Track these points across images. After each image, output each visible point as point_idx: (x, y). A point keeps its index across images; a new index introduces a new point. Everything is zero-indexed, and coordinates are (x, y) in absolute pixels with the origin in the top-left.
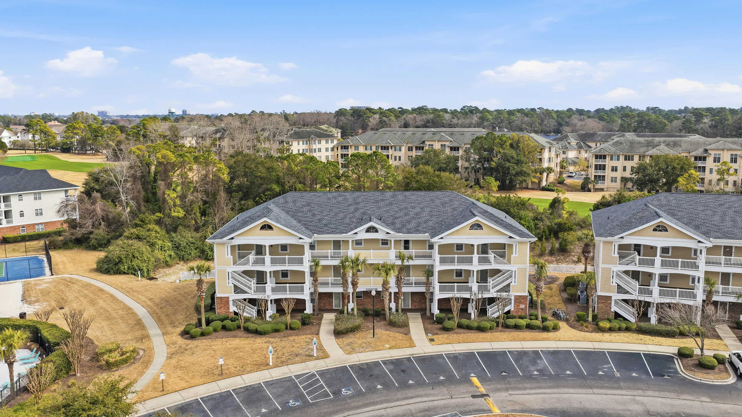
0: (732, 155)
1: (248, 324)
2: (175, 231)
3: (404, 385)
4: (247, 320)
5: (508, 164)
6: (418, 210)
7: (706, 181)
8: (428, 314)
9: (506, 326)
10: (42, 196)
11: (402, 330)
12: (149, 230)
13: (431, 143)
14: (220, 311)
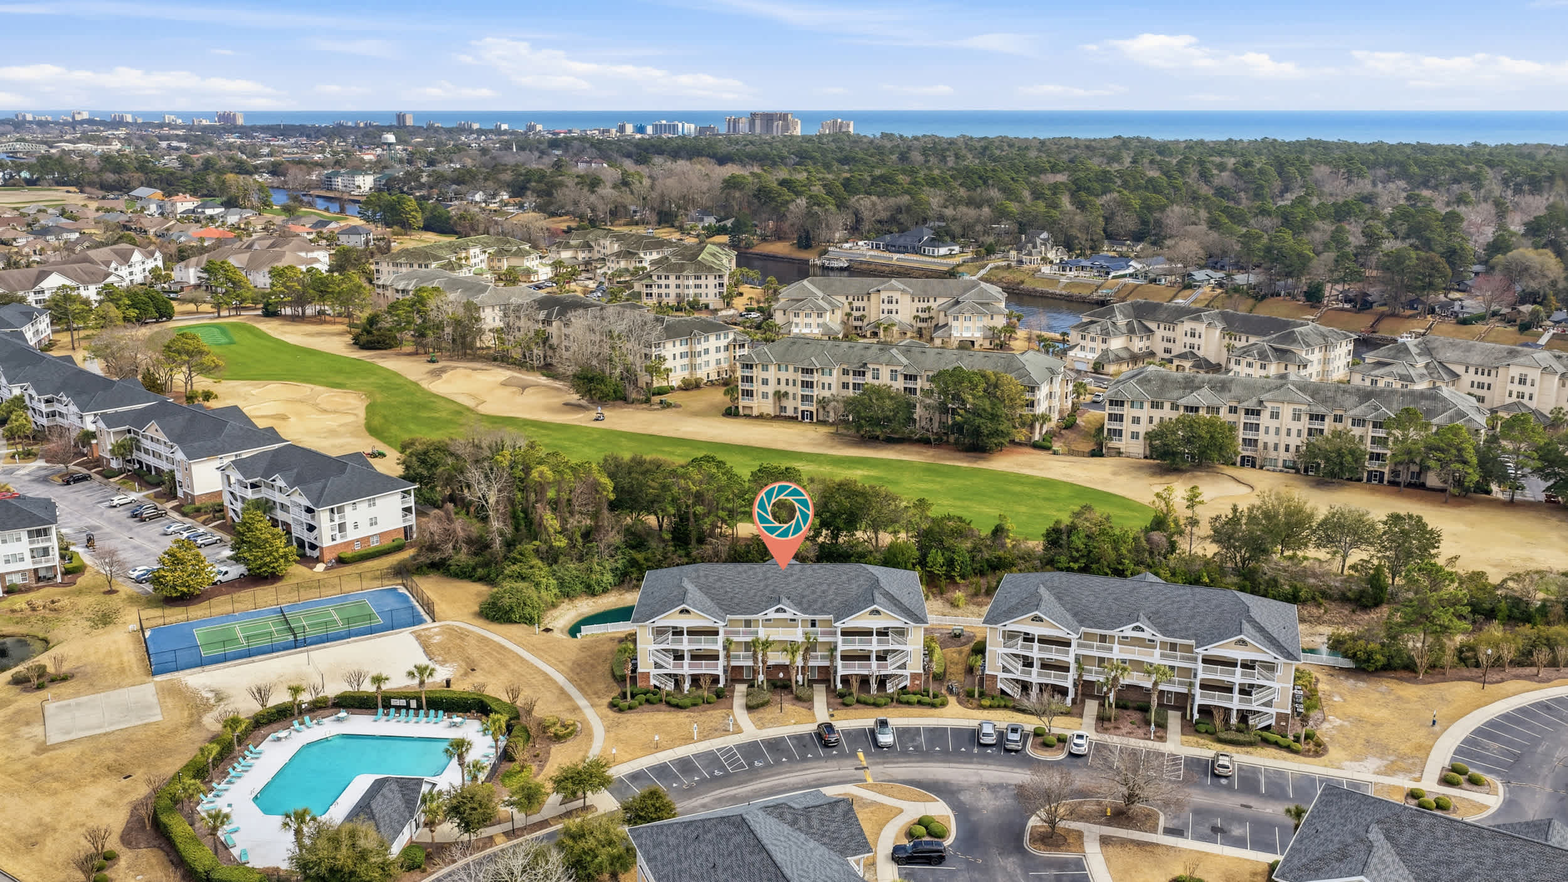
0: (1294, 410)
1: (669, 698)
2: (556, 562)
3: (804, 759)
4: (668, 695)
5: (978, 421)
6: (825, 587)
7: (1260, 445)
8: (832, 686)
9: (900, 702)
10: (377, 501)
11: (806, 705)
12: (532, 567)
13: (876, 367)
14: (640, 684)
